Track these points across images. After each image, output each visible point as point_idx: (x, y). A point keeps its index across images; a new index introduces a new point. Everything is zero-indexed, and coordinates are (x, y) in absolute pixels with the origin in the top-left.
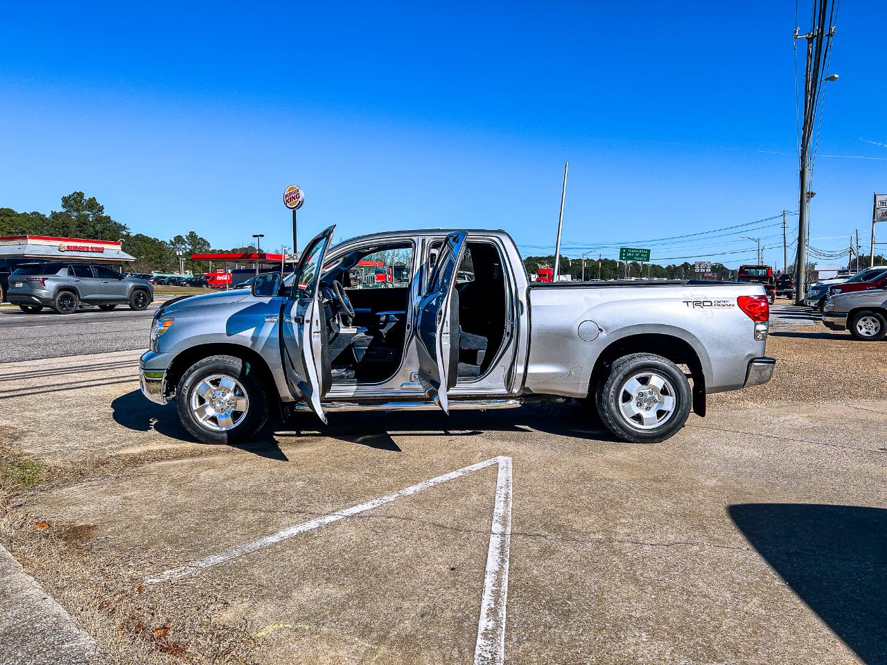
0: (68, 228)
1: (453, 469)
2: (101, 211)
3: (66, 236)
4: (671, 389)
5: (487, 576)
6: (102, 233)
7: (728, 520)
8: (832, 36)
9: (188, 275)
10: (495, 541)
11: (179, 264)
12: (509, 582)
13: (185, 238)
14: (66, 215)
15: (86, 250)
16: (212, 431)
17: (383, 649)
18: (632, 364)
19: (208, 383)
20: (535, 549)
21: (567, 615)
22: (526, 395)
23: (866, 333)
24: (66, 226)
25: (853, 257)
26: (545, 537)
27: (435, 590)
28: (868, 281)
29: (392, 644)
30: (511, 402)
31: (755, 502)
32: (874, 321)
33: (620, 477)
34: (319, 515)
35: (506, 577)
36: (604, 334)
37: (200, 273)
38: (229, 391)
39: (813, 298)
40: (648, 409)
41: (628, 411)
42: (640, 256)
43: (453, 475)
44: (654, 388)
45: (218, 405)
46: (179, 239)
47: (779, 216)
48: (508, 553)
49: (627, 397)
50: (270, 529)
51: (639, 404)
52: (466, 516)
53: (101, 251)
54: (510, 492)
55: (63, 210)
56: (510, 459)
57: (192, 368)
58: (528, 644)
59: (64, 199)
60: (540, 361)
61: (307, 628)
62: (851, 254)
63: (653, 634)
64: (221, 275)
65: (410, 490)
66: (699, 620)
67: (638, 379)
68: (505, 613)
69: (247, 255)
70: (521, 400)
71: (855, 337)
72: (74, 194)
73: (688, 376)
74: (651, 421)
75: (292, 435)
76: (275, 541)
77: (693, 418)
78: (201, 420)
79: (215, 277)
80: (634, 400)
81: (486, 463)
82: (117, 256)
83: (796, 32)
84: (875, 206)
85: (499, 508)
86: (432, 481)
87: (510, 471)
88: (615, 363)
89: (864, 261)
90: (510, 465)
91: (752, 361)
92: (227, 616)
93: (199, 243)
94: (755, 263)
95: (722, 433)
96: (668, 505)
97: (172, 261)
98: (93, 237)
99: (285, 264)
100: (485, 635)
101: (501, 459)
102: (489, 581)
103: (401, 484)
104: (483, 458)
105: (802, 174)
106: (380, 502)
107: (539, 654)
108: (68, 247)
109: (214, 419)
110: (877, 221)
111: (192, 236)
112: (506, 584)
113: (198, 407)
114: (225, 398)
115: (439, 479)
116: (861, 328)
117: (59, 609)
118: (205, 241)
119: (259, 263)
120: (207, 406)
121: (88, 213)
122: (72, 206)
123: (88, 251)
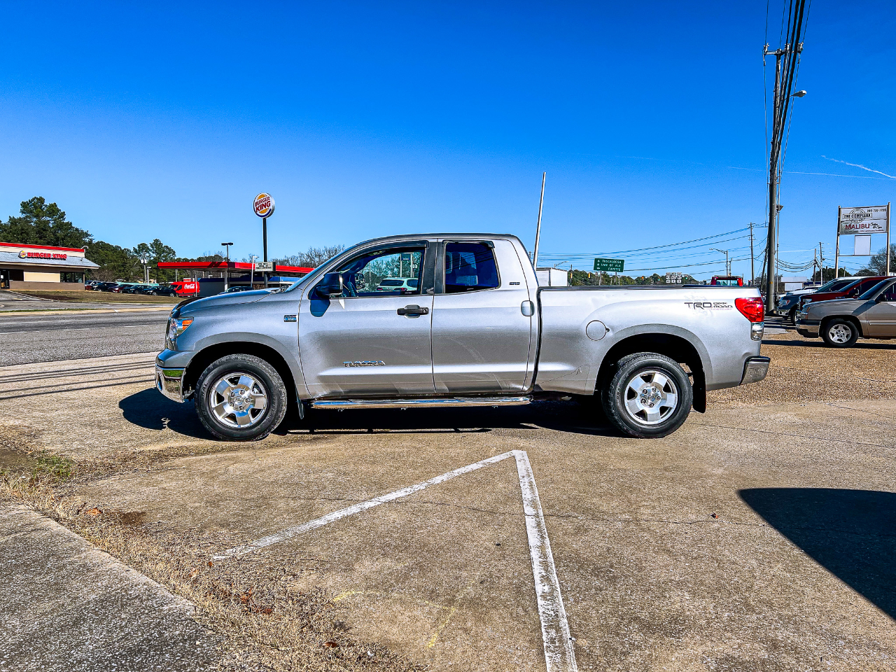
0: (27, 234)
1: (473, 461)
2: (63, 217)
3: (24, 242)
4: (673, 386)
5: (532, 550)
6: (63, 239)
7: (740, 502)
8: (800, 52)
9: (153, 284)
10: (530, 522)
11: (143, 272)
12: (553, 554)
13: (149, 245)
14: (26, 220)
15: (47, 257)
16: (231, 428)
17: (454, 610)
18: (636, 363)
19: (227, 381)
20: (570, 527)
21: (613, 580)
22: (536, 393)
23: (838, 340)
24: (25, 232)
25: (817, 269)
26: (576, 517)
27: (487, 561)
28: (836, 291)
29: (461, 606)
30: (521, 399)
31: (761, 487)
32: (845, 329)
33: (633, 467)
34: (358, 501)
35: (549, 551)
36: (610, 334)
37: (165, 281)
38: (247, 389)
39: (784, 308)
40: (651, 406)
41: (632, 407)
42: (614, 267)
43: (474, 466)
44: (657, 386)
45: (236, 403)
46: (143, 247)
47: (746, 229)
48: (546, 531)
49: (632, 394)
50: (314, 514)
51: (644, 401)
52: (497, 501)
53: (63, 258)
54: (533, 480)
55: (23, 216)
56: (525, 453)
57: (211, 366)
58: (584, 603)
59: (24, 205)
60: (550, 360)
61: (378, 594)
62: (815, 267)
63: (694, 594)
64: (189, 284)
65: (438, 480)
66: (732, 582)
67: (642, 377)
68: (556, 578)
69: (214, 264)
70: (531, 397)
71: (828, 344)
72: (33, 199)
73: (689, 375)
74: (654, 417)
75: (307, 433)
76: (323, 524)
77: (693, 414)
78: (220, 418)
79: (182, 287)
80: (638, 397)
81: (503, 456)
82: (79, 263)
83: (765, 48)
84: (839, 219)
85: (527, 494)
86: (456, 471)
87: (528, 462)
88: (621, 362)
89: (829, 274)
90: (526, 458)
91: (748, 360)
92: (300, 586)
93: (164, 251)
94: (724, 274)
95: (720, 430)
96: (682, 490)
97: (136, 269)
98: (55, 244)
99: (255, 273)
100: (544, 597)
101: (516, 453)
102: (535, 554)
103: (428, 475)
104: (497, 452)
105: (772, 186)
106: (412, 490)
107: (597, 611)
108: (29, 254)
109: (232, 417)
110: (842, 234)
111: (157, 244)
112: (551, 556)
113: (217, 405)
114: (243, 396)
115: (463, 470)
116: (833, 335)
117: (144, 579)
118: (170, 249)
119: (228, 272)
120: (225, 404)
121: (49, 219)
122: (31, 212)
123: (50, 258)
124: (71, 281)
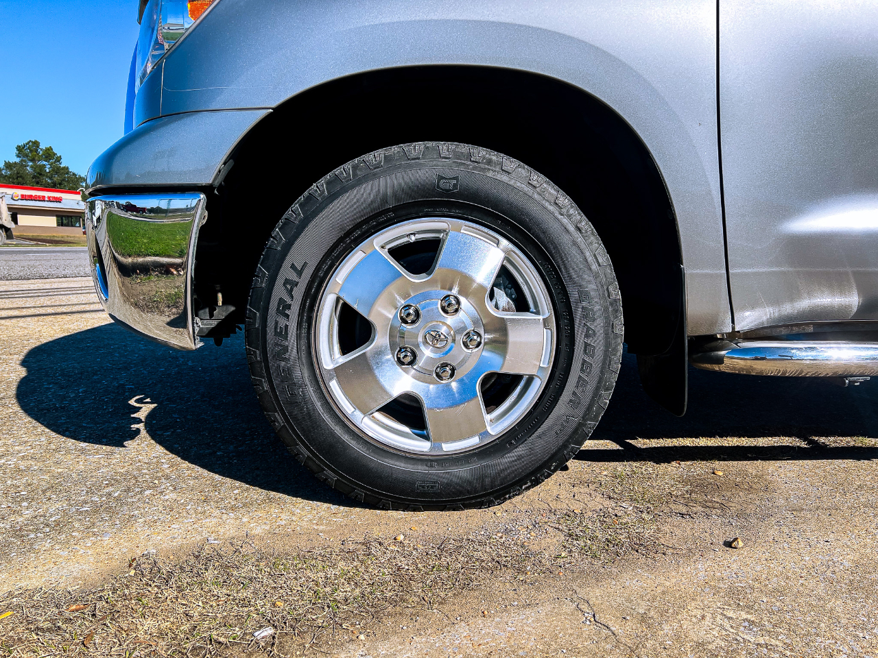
2: (59, 161)
14: (22, 165)
15: (42, 199)
19: (384, 256)
24: (21, 177)
38: (471, 290)
45: (425, 350)
53: (59, 200)
55: (18, 160)
59: (19, 149)
72: (29, 143)
78: (354, 413)
82: (76, 207)
98: (54, 187)
108: (22, 196)
109: (406, 410)
113: (341, 360)
121: (45, 163)
122: (27, 156)
123: (45, 201)
124: (67, 225)
